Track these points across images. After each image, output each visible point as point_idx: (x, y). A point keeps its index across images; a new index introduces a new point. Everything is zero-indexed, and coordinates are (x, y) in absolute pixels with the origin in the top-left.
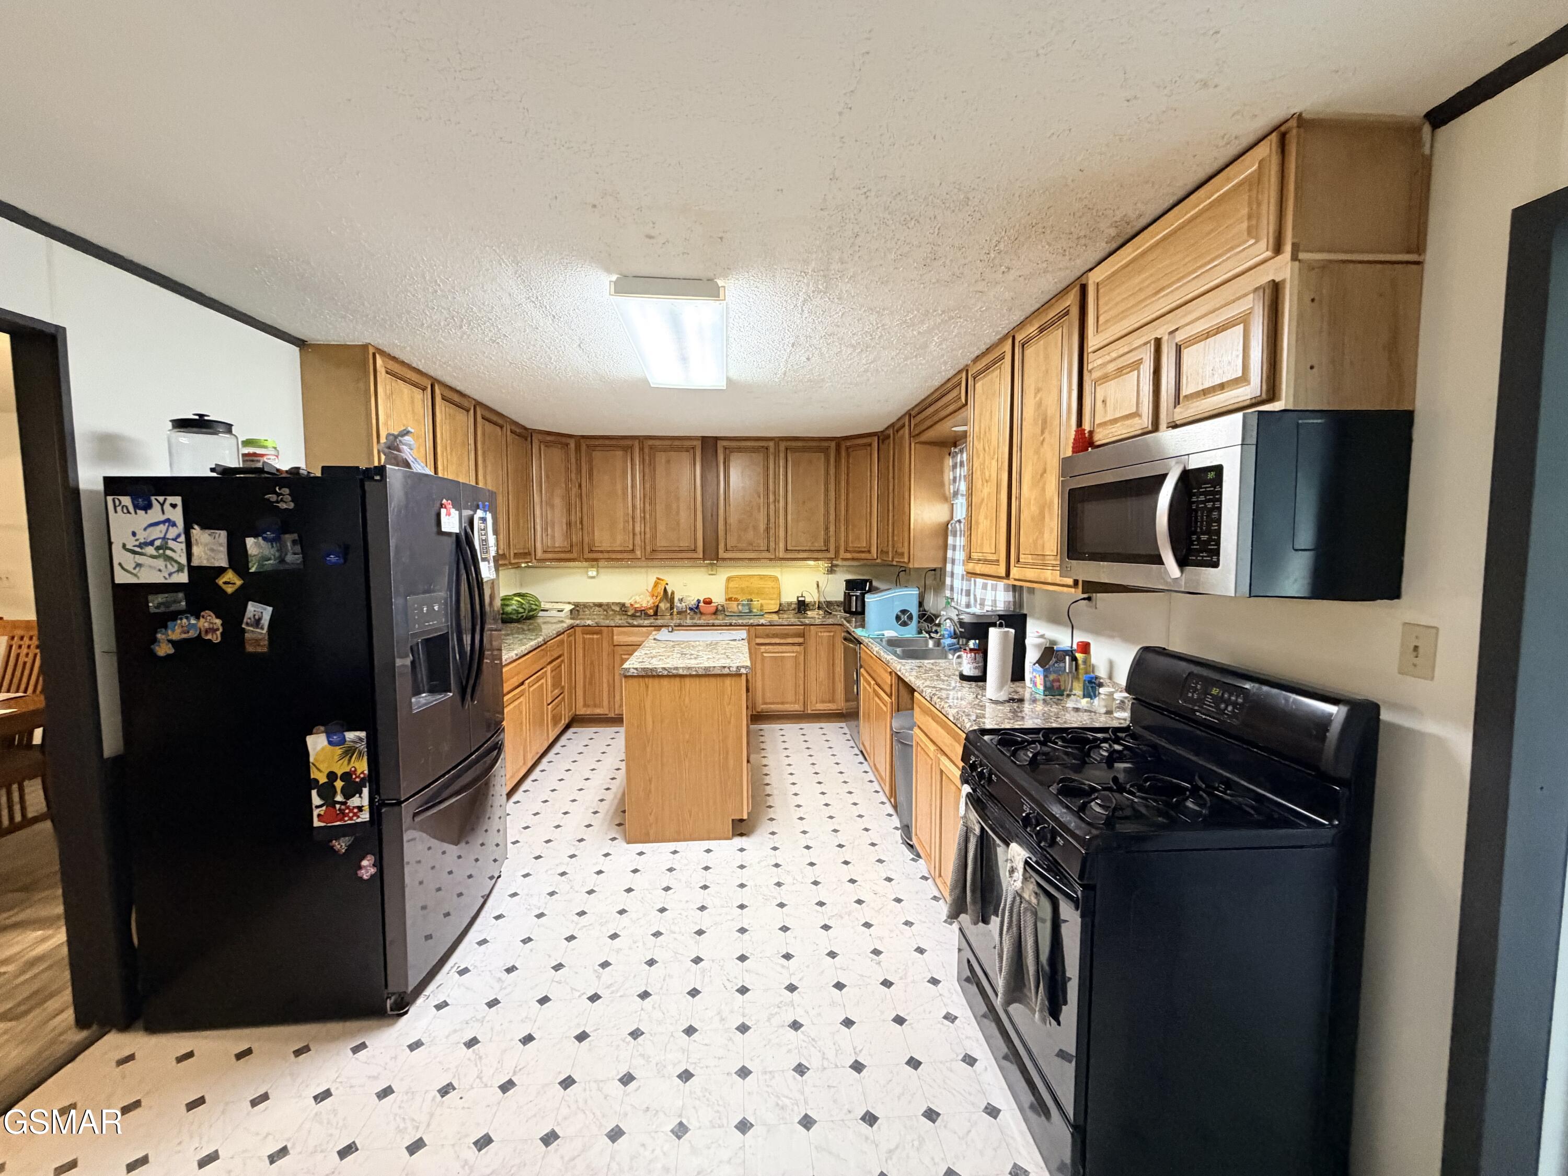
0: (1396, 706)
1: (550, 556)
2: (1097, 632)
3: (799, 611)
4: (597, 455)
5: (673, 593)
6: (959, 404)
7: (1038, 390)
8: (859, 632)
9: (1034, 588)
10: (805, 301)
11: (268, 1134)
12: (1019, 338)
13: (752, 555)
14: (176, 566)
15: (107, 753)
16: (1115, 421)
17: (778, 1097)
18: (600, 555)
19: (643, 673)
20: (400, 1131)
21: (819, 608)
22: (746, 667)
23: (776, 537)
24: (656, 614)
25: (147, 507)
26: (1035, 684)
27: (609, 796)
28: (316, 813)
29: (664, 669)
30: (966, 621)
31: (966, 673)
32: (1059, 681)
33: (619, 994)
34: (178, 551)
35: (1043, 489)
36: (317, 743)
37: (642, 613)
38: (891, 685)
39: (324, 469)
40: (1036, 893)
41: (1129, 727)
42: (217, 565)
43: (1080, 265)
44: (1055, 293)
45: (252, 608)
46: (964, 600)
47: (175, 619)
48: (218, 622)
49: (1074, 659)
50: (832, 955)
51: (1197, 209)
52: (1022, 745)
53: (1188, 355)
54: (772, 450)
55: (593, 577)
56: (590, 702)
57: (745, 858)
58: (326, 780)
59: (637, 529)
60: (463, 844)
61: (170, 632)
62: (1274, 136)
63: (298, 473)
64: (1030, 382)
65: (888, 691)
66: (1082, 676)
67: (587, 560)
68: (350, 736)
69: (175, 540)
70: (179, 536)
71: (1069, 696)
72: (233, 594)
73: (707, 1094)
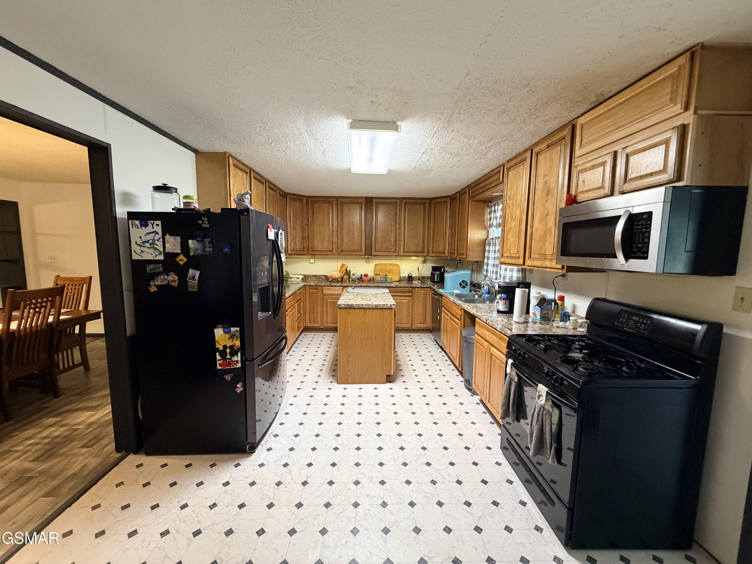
0: (731, 326)
1: (294, 252)
2: (566, 291)
3: (409, 281)
4: (316, 205)
5: (350, 271)
6: (499, 182)
7: (545, 176)
8: (441, 291)
9: (533, 269)
10: (436, 132)
11: (207, 498)
12: (535, 150)
13: (387, 254)
14: (158, 252)
15: (129, 333)
16: (589, 190)
17: (425, 493)
18: (317, 253)
19: (347, 307)
20: (262, 499)
21: (419, 280)
22: (395, 305)
23: (400, 246)
24: (342, 281)
25: (146, 225)
26: (536, 315)
27: (326, 363)
28: (218, 363)
29: (357, 305)
30: (502, 285)
31: (501, 310)
32: (547, 314)
33: (347, 447)
34: (159, 244)
35: (546, 224)
36: (219, 332)
37: (335, 280)
38: (461, 315)
39: (222, 209)
40: (552, 406)
41: (586, 335)
42: (176, 252)
43: (573, 115)
44: (558, 128)
45: (191, 272)
46: (494, 276)
47: (158, 276)
48: (176, 277)
49: (556, 304)
50: (440, 435)
51: (641, 89)
52: (538, 342)
53: (632, 160)
54: (398, 203)
55: (312, 263)
56: (312, 321)
57: (393, 392)
58: (222, 349)
59: (334, 241)
60: (270, 381)
61: (156, 281)
62: (688, 54)
63: (210, 211)
64: (541, 172)
65: (459, 317)
66: (560, 312)
67: (310, 255)
68: (233, 329)
69: (158, 240)
70: (160, 239)
71: (553, 321)
72: (183, 264)
73: (393, 490)
